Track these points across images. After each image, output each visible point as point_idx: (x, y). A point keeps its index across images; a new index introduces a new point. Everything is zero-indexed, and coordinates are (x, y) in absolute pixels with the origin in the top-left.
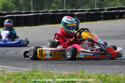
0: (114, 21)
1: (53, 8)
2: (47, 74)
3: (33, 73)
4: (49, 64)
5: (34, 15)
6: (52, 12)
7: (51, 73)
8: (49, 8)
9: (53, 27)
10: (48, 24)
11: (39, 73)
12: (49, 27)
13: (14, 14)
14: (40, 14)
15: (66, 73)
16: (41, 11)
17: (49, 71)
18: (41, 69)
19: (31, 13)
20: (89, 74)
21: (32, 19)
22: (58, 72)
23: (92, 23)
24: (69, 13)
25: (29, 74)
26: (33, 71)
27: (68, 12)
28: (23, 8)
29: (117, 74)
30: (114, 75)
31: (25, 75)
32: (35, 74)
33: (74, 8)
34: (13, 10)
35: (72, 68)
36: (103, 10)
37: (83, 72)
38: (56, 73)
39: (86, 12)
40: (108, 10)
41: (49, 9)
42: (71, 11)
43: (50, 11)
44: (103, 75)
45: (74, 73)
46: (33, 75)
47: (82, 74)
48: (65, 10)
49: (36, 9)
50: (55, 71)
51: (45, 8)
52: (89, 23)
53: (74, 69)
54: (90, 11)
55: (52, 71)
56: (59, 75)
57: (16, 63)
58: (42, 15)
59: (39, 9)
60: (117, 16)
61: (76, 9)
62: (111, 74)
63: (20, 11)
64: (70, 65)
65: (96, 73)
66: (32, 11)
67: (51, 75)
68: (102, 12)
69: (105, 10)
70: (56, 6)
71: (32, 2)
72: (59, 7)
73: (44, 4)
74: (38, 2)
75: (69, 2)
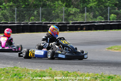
0: (77, 32)
1: (32, 20)
2: (25, 70)
3: (14, 69)
4: (26, 62)
5: (17, 25)
6: (30, 23)
7: (28, 69)
8: (29, 20)
9: (31, 35)
10: (27, 32)
11: (18, 69)
12: (28, 35)
13: (2, 23)
14: (22, 24)
15: (38, 70)
16: (23, 22)
17: (26, 68)
18: (20, 66)
19: (15, 23)
20: (55, 71)
21: (16, 28)
22: (32, 69)
25: (11, 69)
26: (14, 67)
27: (43, 24)
28: (9, 19)
29: (76, 72)
30: (74, 72)
31: (8, 70)
32: (15, 70)
35: (43, 66)
36: (69, 23)
37: (51, 69)
38: (31, 70)
40: (73, 23)
42: (45, 23)
43: (29, 23)
44: (66, 72)
45: (44, 70)
46: (14, 71)
47: (51, 71)
48: (40, 22)
49: (19, 20)
50: (31, 68)
51: (26, 20)
53: (45, 67)
54: (59, 24)
55: (28, 68)
56: (33, 71)
58: (23, 25)
59: (21, 20)
60: (79, 29)
61: (48, 21)
62: (72, 71)
63: (7, 22)
65: (61, 70)
66: (16, 22)
67: (27, 71)
68: (68, 25)
69: (70, 23)
70: (34, 19)
71: (16, 15)
72: (36, 20)
73: (25, 17)
74: (21, 15)
75: (44, 16)
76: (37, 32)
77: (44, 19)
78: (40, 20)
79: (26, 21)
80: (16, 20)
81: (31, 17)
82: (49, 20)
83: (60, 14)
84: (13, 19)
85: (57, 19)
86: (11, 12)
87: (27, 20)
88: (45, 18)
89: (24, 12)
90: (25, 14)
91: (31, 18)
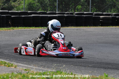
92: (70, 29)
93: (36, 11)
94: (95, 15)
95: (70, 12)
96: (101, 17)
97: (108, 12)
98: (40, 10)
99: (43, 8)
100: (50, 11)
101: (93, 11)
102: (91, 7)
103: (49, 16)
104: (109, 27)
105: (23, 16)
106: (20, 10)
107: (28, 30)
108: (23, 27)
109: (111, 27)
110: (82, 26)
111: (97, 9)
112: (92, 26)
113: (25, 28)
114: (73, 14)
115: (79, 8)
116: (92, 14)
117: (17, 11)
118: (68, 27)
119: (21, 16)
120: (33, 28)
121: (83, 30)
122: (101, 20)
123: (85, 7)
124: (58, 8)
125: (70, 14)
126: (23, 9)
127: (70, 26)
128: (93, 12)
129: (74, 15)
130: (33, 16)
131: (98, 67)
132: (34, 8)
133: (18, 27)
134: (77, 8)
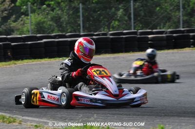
1: (113, 28)
4: (108, 115)
6: (112, 34)
8: (109, 28)
9: (114, 58)
10: (106, 52)
12: (108, 58)
13: (54, 37)
14: (94, 37)
16: (95, 33)
19: (80, 36)
23: (176, 51)
24: (139, 36)
27: (138, 34)
28: (68, 28)
33: (147, 28)
34: (53, 31)
36: (193, 31)
39: (166, 34)
41: (108, 30)
42: (142, 33)
43: (110, 33)
48: (133, 31)
51: (102, 29)
52: (171, 51)
54: (172, 32)
57: (58, 113)
58: (97, 38)
59: (92, 29)
61: (149, 29)
63: (64, 34)
64: (141, 117)
66: (82, 34)
68: (191, 34)
70: (118, 25)
71: (81, 19)
72: (124, 26)
73: (101, 21)
74: (91, 19)
75: (139, 19)
76: (127, 51)
77: (141, 25)
78: (133, 27)
79: (104, 31)
80: (81, 30)
81: (111, 22)
82: (151, 26)
83: (173, 14)
84: (75, 28)
85: (167, 24)
86: (71, 12)
87: (104, 28)
88: (141, 23)
89: (99, 12)
90: (100, 15)
91: (112, 24)
92: (103, 58)
93: (49, 33)
94: (140, 35)
95: (103, 32)
96: (150, 36)
97: (160, 29)
98: (56, 31)
99: (60, 29)
100: (70, 32)
101: (137, 28)
102: (134, 23)
103: (69, 39)
104: (162, 51)
105: (29, 43)
106: (25, 34)
107: (39, 64)
108: (30, 59)
109: (166, 51)
110: (122, 52)
111: (143, 26)
112: (136, 51)
113: (33, 60)
114: (106, 35)
115: (115, 25)
116: (135, 33)
117: (20, 36)
118: (100, 55)
119: (26, 43)
120: (46, 59)
121: (123, 58)
122: (149, 42)
123: (124, 23)
124: (83, 27)
125: (102, 36)
126: (29, 31)
127: (102, 53)
128: (138, 30)
129: (108, 36)
130: (45, 42)
131: (150, 115)
132: (46, 28)
133: (22, 60)
134: (113, 25)
